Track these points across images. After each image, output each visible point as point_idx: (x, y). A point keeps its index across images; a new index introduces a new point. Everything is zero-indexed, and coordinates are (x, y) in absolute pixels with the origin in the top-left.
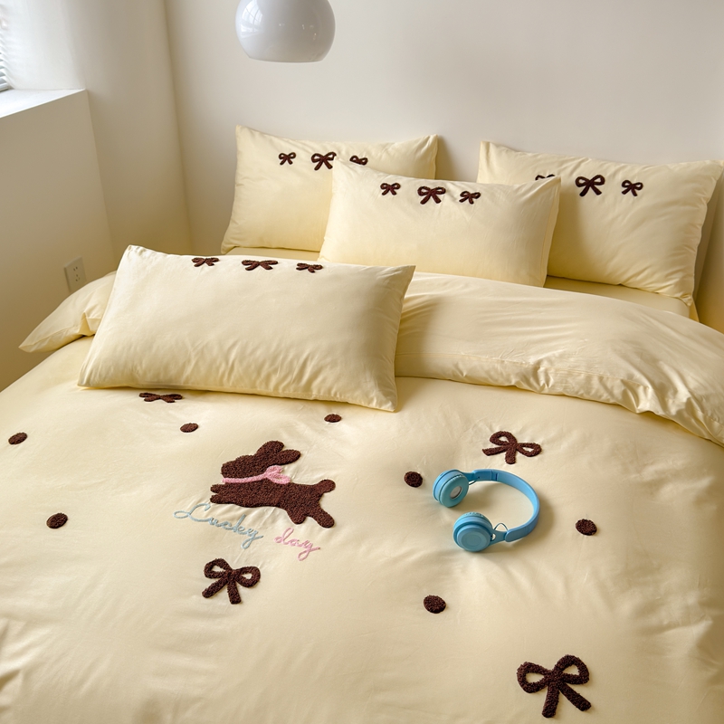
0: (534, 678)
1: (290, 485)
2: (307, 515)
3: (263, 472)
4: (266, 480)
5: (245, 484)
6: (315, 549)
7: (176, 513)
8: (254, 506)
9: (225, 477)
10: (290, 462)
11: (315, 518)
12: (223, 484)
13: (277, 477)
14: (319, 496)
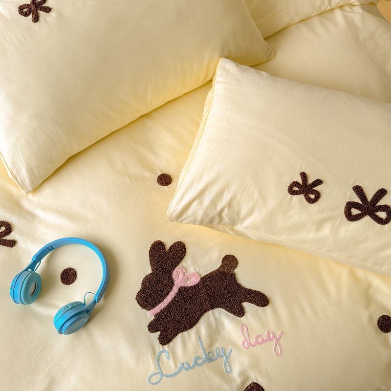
1: (206, 280)
2: (241, 301)
3: (172, 283)
4: (182, 290)
5: (169, 305)
6: (280, 336)
7: (149, 380)
8: (197, 323)
9: (149, 310)
10: (183, 257)
11: (250, 302)
12: (153, 318)
13: (187, 279)
14: (233, 277)
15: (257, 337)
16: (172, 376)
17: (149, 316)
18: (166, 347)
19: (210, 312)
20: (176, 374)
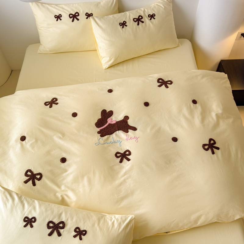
0: (206, 147)
1: (117, 122)
2: (128, 129)
3: (107, 122)
4: (110, 124)
5: (105, 128)
6: (138, 138)
7: (95, 144)
8: (113, 133)
9: (98, 128)
10: (112, 115)
11: (131, 129)
12: (99, 130)
13: (112, 122)
14: (127, 122)
15: (131, 138)
16: (102, 144)
17: (98, 130)
18: (102, 138)
19: (117, 132)
20: (104, 144)
